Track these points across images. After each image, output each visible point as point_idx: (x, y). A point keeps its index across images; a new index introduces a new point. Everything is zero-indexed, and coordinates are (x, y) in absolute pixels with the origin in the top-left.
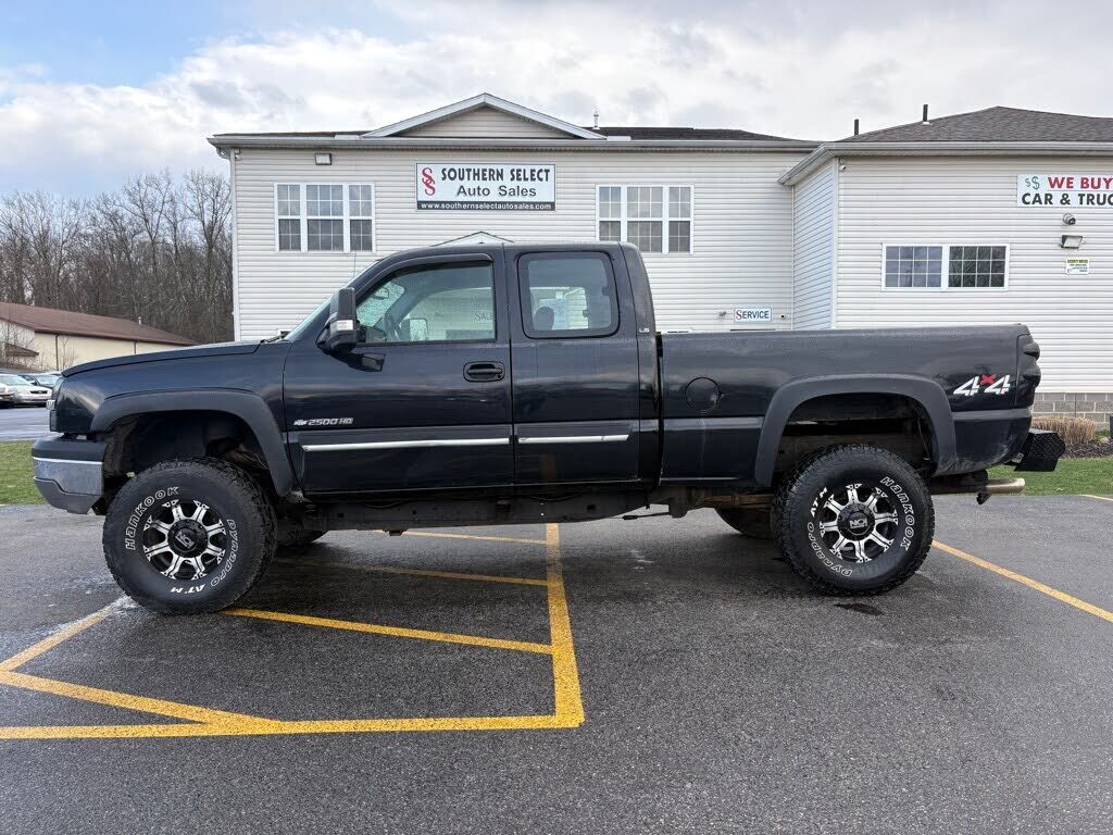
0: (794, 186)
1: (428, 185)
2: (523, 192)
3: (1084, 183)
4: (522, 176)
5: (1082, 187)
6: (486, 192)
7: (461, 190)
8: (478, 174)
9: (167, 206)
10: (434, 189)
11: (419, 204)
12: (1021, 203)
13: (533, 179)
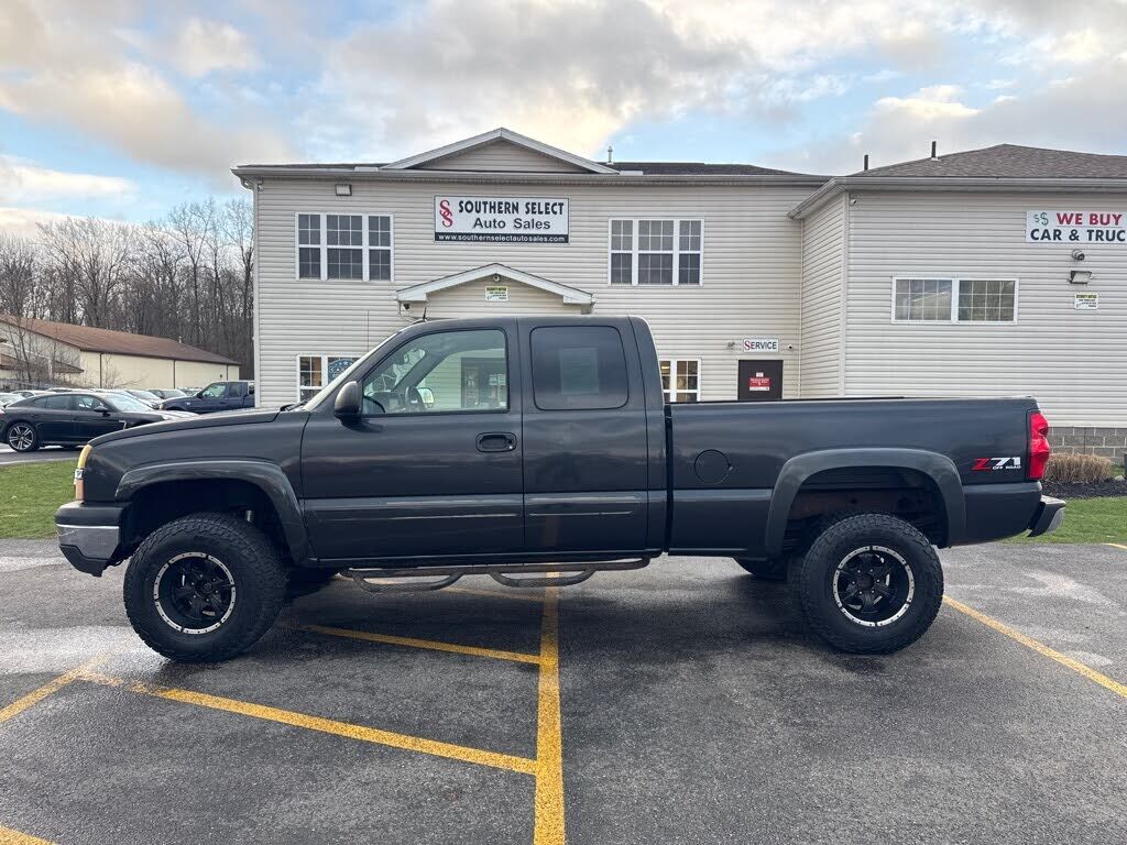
0: (803, 220)
1: (445, 217)
2: (538, 225)
3: (1093, 219)
4: (537, 210)
5: (1091, 223)
6: (501, 224)
7: (478, 222)
8: (494, 207)
9: (209, 234)
10: (451, 222)
11: (437, 236)
12: (1030, 239)
13: (547, 213)
